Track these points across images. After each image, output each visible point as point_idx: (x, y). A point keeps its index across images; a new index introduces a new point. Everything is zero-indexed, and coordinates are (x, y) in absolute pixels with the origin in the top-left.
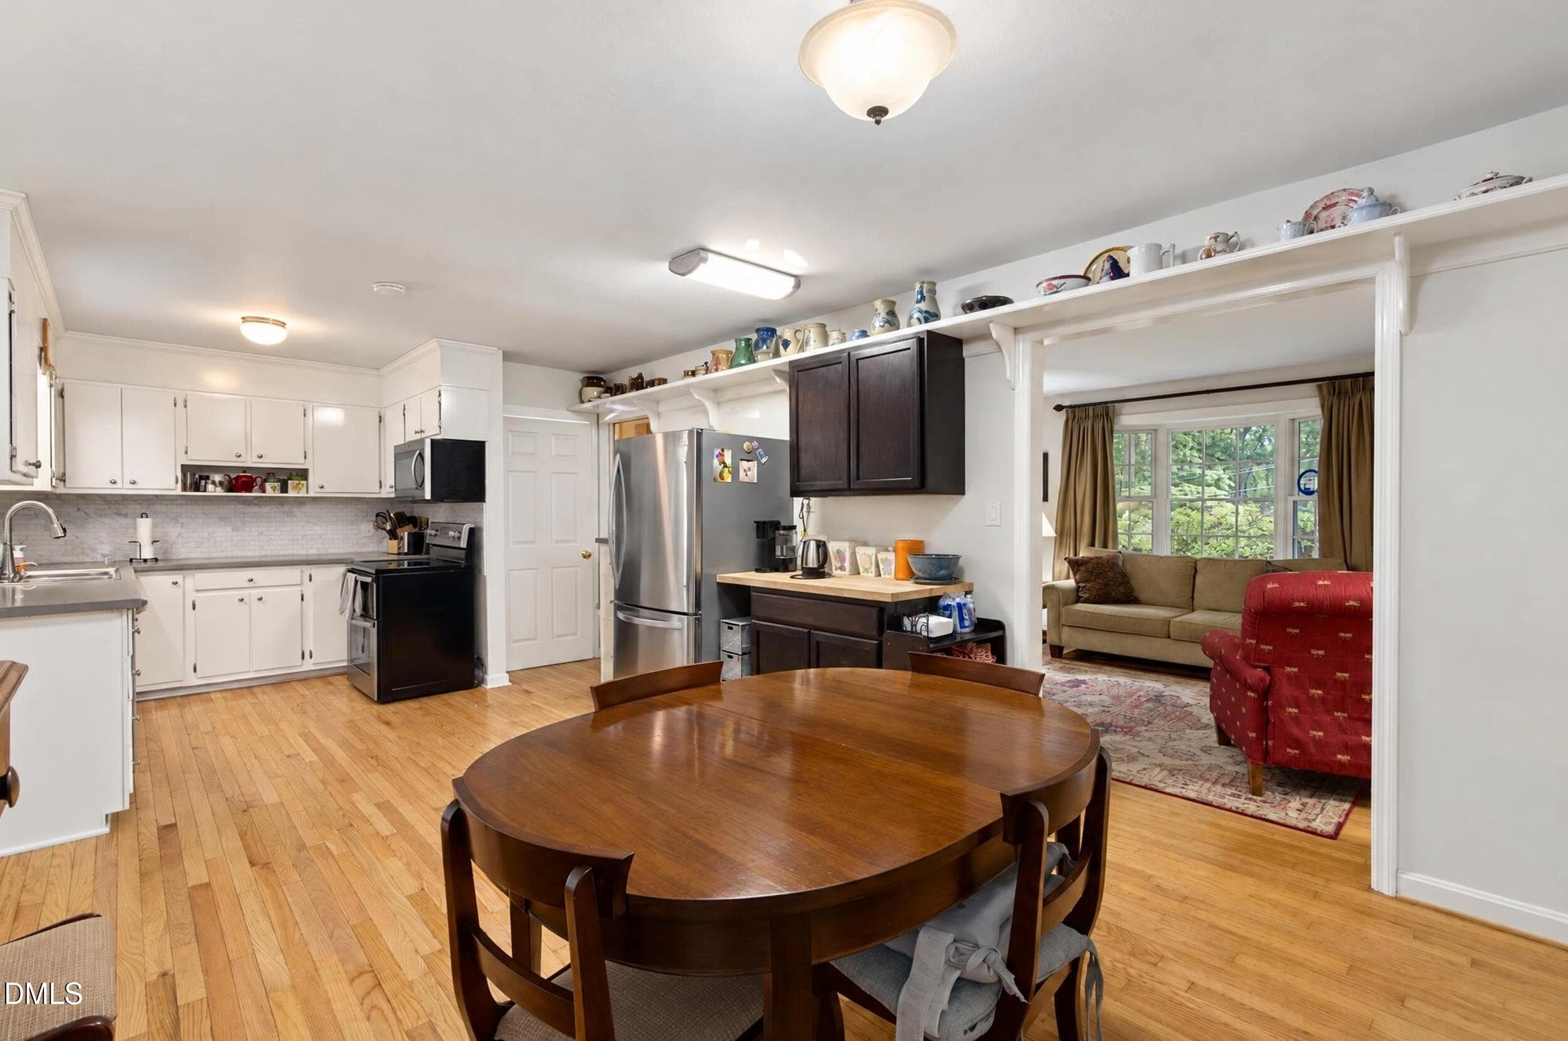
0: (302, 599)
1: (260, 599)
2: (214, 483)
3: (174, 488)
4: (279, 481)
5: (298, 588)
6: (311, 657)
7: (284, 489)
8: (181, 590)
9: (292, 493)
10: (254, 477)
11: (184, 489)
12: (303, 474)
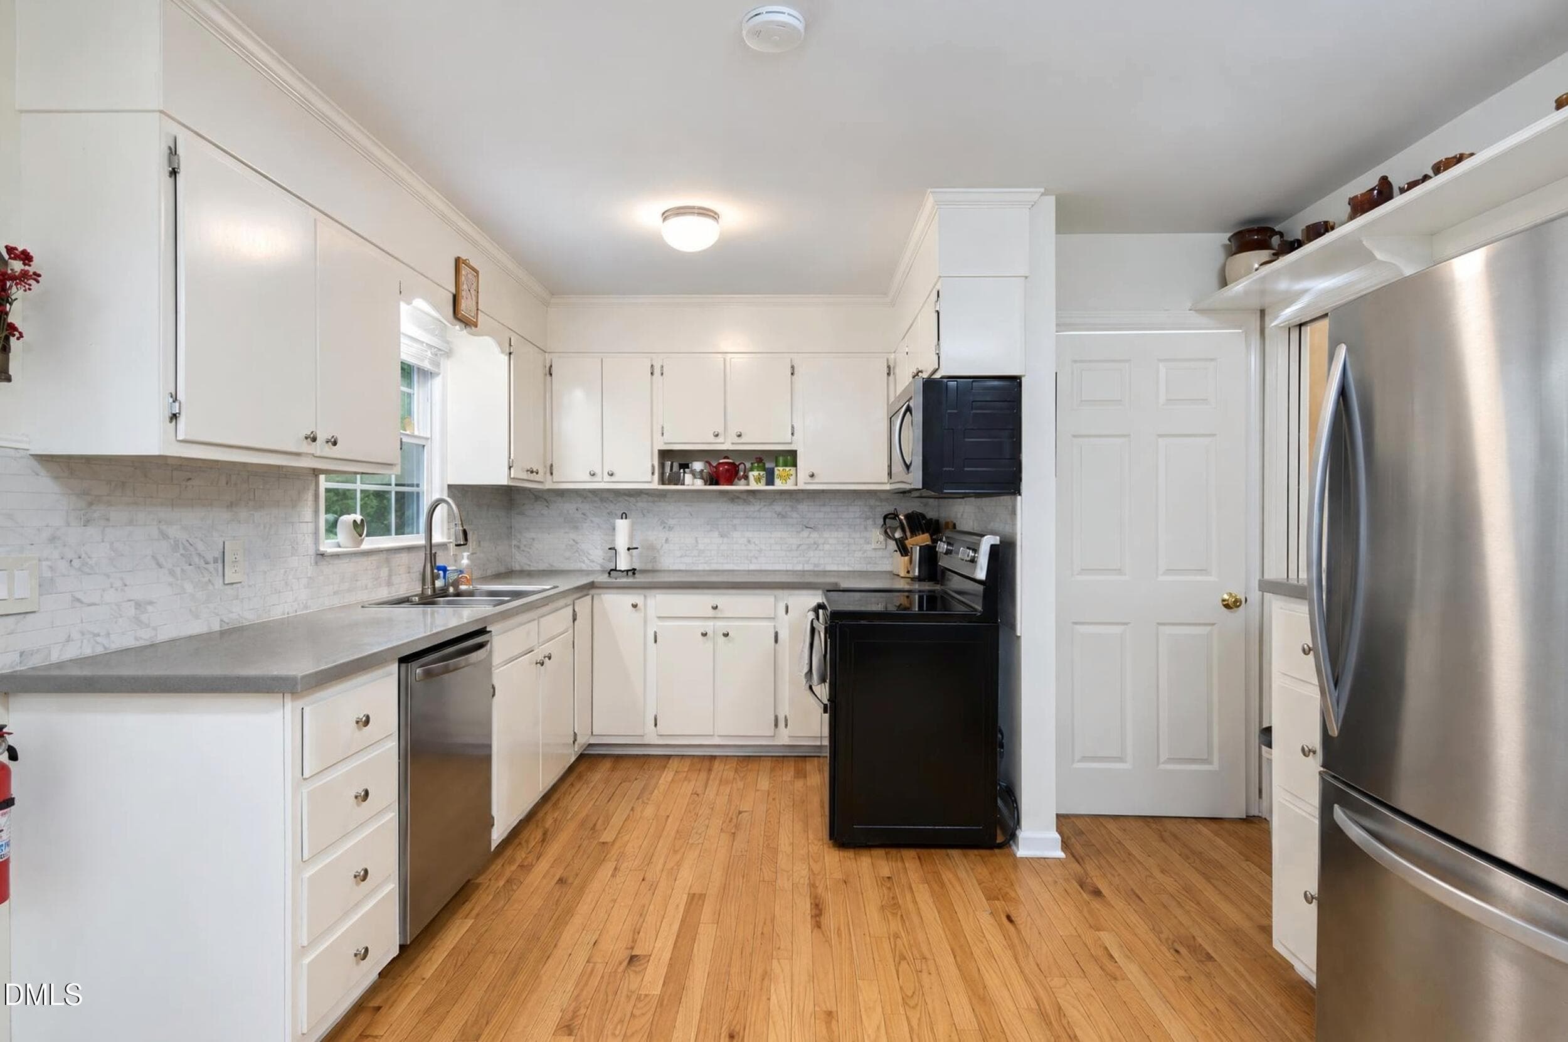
0: (776, 641)
1: (726, 635)
2: (693, 473)
3: (650, 480)
4: (764, 469)
5: (771, 624)
6: (786, 726)
7: (770, 481)
8: (643, 615)
9: (779, 485)
10: (737, 463)
11: (662, 481)
12: (790, 458)
